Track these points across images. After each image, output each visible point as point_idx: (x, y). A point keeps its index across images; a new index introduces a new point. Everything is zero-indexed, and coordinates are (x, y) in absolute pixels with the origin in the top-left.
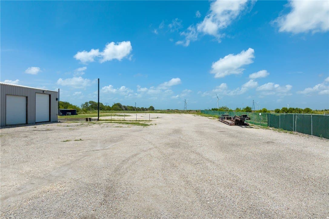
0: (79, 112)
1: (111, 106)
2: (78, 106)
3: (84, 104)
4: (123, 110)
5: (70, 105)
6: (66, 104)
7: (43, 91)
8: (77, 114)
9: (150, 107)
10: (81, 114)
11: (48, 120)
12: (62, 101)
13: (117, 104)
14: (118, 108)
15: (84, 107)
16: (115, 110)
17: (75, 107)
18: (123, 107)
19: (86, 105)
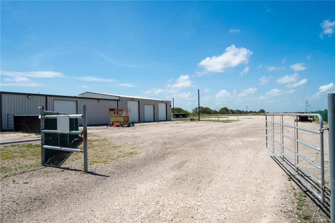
0: (189, 116)
1: (218, 111)
2: (188, 111)
3: (194, 110)
4: (229, 113)
5: (182, 110)
6: (179, 110)
7: (163, 101)
8: (187, 117)
9: (261, 110)
10: (191, 117)
11: (166, 120)
12: (177, 107)
13: (224, 108)
14: (225, 111)
15: (194, 111)
16: (221, 114)
17: (186, 112)
18: (230, 111)
19: (196, 111)
